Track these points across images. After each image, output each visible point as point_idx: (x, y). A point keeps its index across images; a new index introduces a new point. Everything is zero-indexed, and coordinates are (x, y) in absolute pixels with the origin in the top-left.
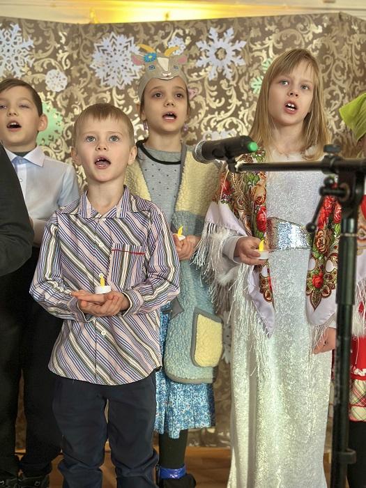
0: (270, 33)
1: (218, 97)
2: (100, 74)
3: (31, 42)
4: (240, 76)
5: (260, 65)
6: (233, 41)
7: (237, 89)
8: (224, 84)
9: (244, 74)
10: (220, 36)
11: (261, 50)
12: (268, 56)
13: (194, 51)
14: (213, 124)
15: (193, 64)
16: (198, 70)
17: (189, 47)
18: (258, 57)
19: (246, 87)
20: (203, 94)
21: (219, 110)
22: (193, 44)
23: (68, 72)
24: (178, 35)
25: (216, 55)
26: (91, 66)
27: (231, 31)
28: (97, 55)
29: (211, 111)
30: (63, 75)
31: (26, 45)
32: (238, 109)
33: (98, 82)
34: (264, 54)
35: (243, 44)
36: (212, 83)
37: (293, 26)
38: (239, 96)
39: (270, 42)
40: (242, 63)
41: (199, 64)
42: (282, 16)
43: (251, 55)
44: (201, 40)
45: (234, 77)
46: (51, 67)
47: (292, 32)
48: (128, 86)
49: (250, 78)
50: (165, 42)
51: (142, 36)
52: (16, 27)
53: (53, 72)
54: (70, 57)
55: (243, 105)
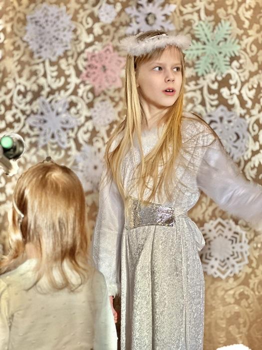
2: (34, 46)
5: (192, 29)
6: (163, 5)
11: (192, 13)
12: (200, 19)
13: (124, 18)
15: (123, 31)
17: (119, 14)
18: (189, 20)
22: (123, 10)
24: (108, 2)
25: (147, 20)
26: (25, 38)
28: (30, 27)
33: (32, 55)
34: (195, 17)
35: (173, 7)
39: (201, 4)
40: (172, 27)
41: (129, 30)
43: (181, 18)
44: (131, 6)
48: (60, 58)
50: (96, 9)
54: (4, 30)
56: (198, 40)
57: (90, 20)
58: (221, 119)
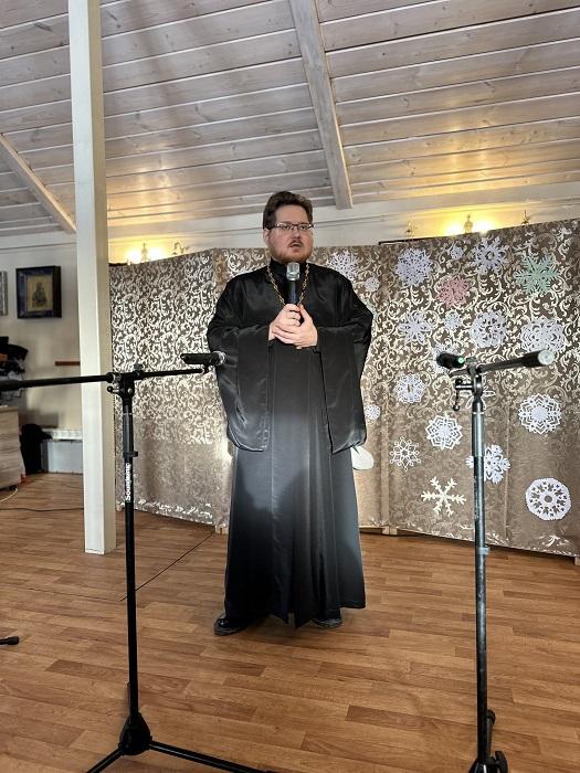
0: (529, 237)
1: (488, 288)
2: (402, 278)
3: (356, 261)
4: (505, 271)
5: (521, 262)
6: (499, 246)
7: (502, 281)
8: (492, 277)
9: (508, 269)
10: (489, 243)
11: (521, 251)
12: (528, 255)
13: (470, 256)
14: (483, 307)
15: (468, 265)
16: (472, 269)
17: (465, 253)
18: (519, 256)
19: (510, 279)
20: (476, 286)
21: (489, 296)
22: (468, 250)
23: (380, 278)
24: (458, 246)
25: (487, 257)
26: (396, 273)
27: (498, 239)
28: (400, 264)
29: (483, 298)
30: (376, 280)
31: (353, 263)
32: (503, 295)
33: (400, 283)
34: (524, 253)
35: (507, 247)
36: (483, 277)
37: (547, 231)
38: (504, 286)
39: (528, 245)
40: (506, 261)
41: (473, 264)
42: (538, 225)
43: (513, 255)
44: (475, 247)
45: (499, 272)
46: (369, 276)
47: (547, 235)
48: (421, 284)
49: (512, 272)
50: (448, 251)
51: (432, 248)
52: (347, 253)
53: (370, 280)
54: (382, 268)
55: (507, 292)
56: (525, 269)
57: (444, 258)
58: (542, 325)
